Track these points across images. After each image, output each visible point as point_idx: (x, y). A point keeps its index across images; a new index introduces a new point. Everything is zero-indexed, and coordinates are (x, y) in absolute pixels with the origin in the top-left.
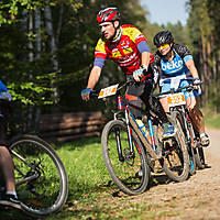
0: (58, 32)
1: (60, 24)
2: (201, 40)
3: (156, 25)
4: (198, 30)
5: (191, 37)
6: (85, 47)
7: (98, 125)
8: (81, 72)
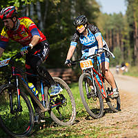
0: (45, 18)
1: (46, 13)
2: (134, 23)
3: (106, 14)
4: (133, 17)
5: (128, 22)
6: (61, 28)
7: (70, 77)
8: (59, 43)
